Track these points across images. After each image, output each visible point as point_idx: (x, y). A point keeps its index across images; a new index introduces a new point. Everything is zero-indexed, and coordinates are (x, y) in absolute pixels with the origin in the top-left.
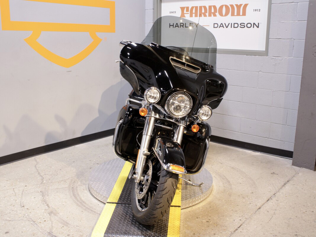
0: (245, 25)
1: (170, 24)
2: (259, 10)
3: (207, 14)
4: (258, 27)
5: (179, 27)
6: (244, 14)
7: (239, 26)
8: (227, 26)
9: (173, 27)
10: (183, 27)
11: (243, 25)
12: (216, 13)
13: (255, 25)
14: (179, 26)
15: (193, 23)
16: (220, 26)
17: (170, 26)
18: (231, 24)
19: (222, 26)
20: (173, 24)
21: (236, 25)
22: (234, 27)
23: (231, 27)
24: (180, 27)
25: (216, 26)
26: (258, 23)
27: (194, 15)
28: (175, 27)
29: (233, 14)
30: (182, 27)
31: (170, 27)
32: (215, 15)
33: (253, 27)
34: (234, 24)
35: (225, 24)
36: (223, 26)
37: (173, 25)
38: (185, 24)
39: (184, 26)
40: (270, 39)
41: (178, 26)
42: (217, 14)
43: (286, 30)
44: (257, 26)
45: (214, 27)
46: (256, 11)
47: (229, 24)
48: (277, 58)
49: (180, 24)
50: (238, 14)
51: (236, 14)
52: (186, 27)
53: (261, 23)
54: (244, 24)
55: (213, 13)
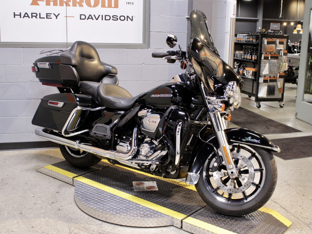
0: (118, 18)
1: (14, 13)
2: (132, 4)
3: (71, 4)
4: (132, 20)
5: (29, 18)
6: (116, 6)
7: (112, 18)
8: (97, 18)
9: (21, 17)
10: (36, 18)
11: (115, 18)
12: (82, 3)
13: (128, 18)
14: (30, 16)
15: (51, 14)
16: (88, 18)
17: (15, 15)
18: (102, 16)
19: (90, 17)
20: (20, 13)
21: (108, 18)
22: (105, 19)
23: (102, 19)
24: (32, 18)
25: (83, 17)
26: (132, 17)
27: (52, 3)
28: (23, 17)
29: (103, 6)
30: (34, 18)
31: (14, 17)
32: (81, 5)
33: (127, 20)
34: (105, 16)
35: (94, 15)
36: (92, 18)
37: (20, 15)
38: (40, 14)
39: (38, 17)
40: (151, 33)
41: (28, 16)
42: (84, 4)
43: (166, 24)
44: (131, 18)
45: (81, 19)
46: (129, 4)
47: (99, 16)
48: (158, 50)
49: (32, 14)
50: (110, 6)
51: (107, 5)
52: (40, 18)
53: (135, 16)
54: (117, 16)
55: (78, 2)
